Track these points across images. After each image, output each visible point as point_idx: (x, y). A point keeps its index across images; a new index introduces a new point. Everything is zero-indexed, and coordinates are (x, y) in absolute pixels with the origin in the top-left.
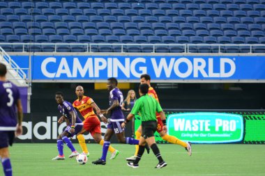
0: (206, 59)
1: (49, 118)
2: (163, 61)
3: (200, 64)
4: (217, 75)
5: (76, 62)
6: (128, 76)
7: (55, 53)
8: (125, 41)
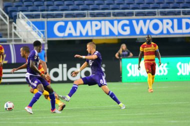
0: (172, 20)
1: (60, 66)
2: (141, 22)
3: (168, 24)
4: (180, 31)
5: (79, 24)
6: (117, 34)
7: (64, 19)
8: (113, 9)
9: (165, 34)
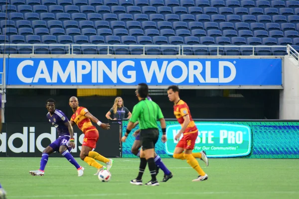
0: (203, 62)
2: (154, 64)
3: (196, 68)
4: (215, 80)
5: (56, 64)
6: (115, 81)
7: (32, 55)
8: (111, 42)
9: (191, 84)
